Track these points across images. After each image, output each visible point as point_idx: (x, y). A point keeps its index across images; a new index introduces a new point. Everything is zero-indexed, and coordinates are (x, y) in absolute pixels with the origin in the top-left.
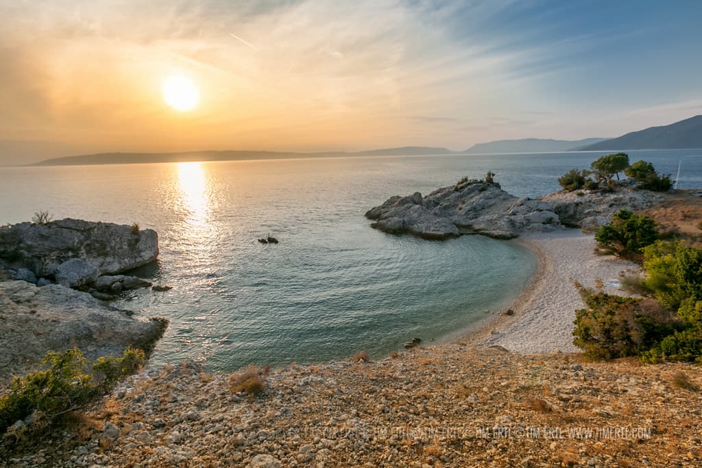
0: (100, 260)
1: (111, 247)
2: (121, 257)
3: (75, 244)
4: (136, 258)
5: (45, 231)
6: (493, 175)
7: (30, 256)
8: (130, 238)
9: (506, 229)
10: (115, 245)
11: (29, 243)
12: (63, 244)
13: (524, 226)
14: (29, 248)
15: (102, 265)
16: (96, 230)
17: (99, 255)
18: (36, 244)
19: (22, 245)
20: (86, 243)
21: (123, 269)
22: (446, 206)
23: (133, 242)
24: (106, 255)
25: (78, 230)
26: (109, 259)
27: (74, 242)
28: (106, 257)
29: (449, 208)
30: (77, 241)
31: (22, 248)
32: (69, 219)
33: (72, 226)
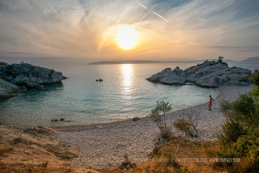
0: (36, 78)
1: (41, 75)
2: (44, 79)
3: (27, 72)
4: (50, 80)
5: (19, 67)
6: (222, 58)
7: (14, 74)
8: (50, 73)
9: (212, 83)
10: (43, 74)
11: (15, 70)
12: (23, 71)
13: (225, 81)
14: (15, 71)
15: (36, 80)
16: (36, 68)
17: (36, 77)
18: (17, 70)
19: (13, 70)
20: (31, 72)
21: (44, 83)
22: (189, 73)
23: (50, 75)
24: (38, 77)
25: (28, 67)
26: (39, 79)
27: (26, 71)
28: (38, 78)
29: (191, 74)
30: (27, 71)
31: (13, 71)
32: (26, 63)
33: (27, 66)
